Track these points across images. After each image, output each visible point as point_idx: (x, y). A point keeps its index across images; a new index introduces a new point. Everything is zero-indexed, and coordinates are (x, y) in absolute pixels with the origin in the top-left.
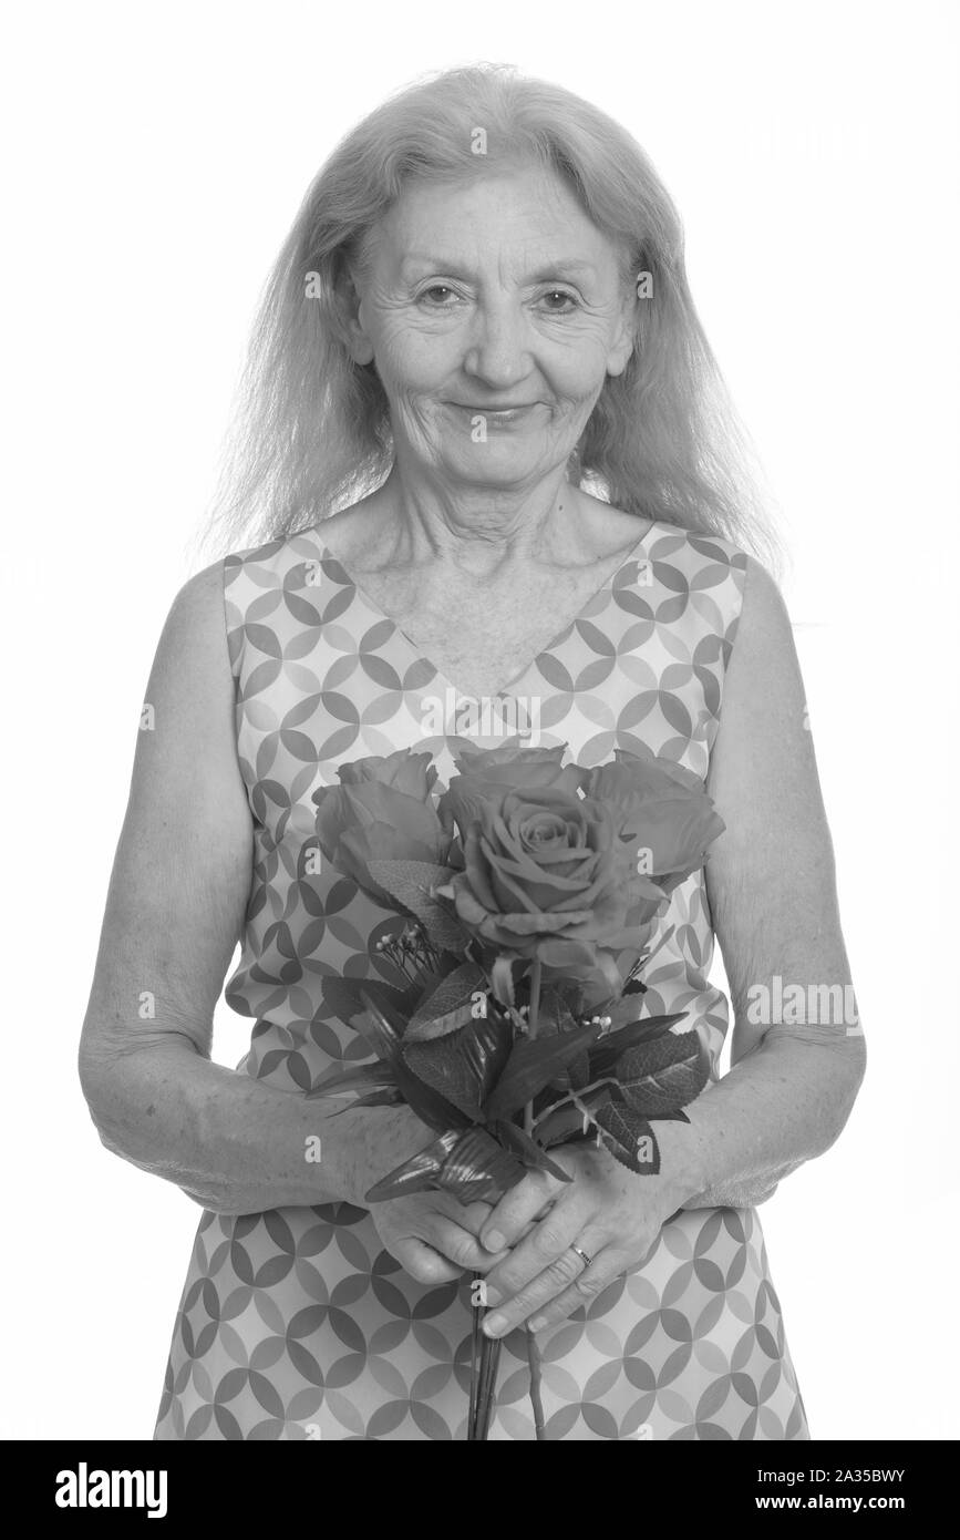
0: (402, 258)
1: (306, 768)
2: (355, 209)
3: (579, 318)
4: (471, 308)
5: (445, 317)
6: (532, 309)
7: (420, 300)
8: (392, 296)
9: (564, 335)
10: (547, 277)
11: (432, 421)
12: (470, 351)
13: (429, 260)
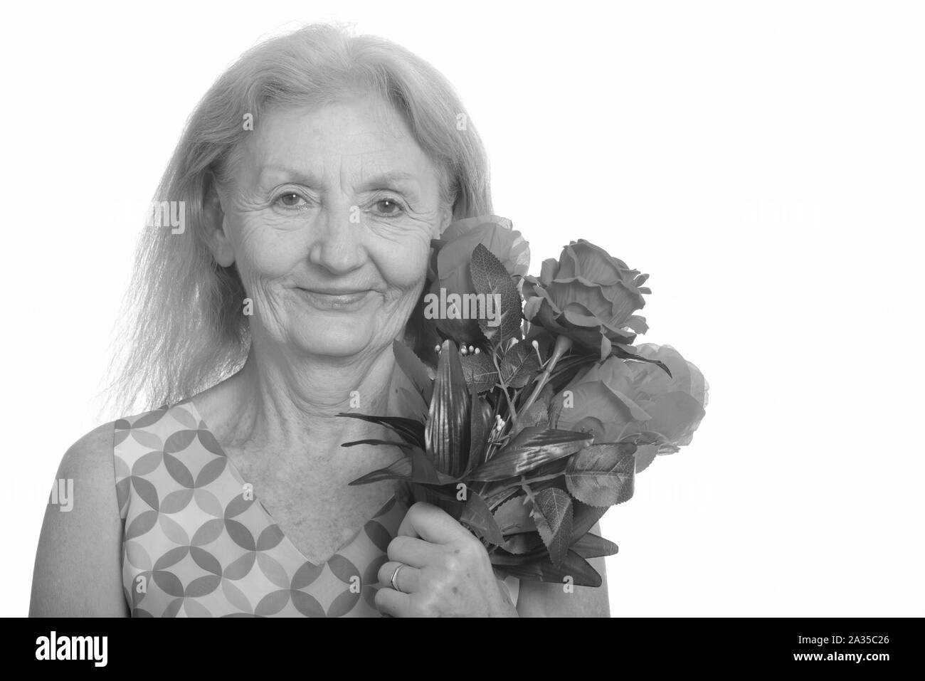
0: (261, 169)
1: (174, 602)
2: (224, 130)
3: (404, 221)
4: (316, 210)
5: (296, 216)
6: (367, 213)
7: (274, 203)
8: (251, 201)
9: (393, 233)
10: (379, 186)
11: (281, 303)
12: (315, 244)
13: (284, 170)
